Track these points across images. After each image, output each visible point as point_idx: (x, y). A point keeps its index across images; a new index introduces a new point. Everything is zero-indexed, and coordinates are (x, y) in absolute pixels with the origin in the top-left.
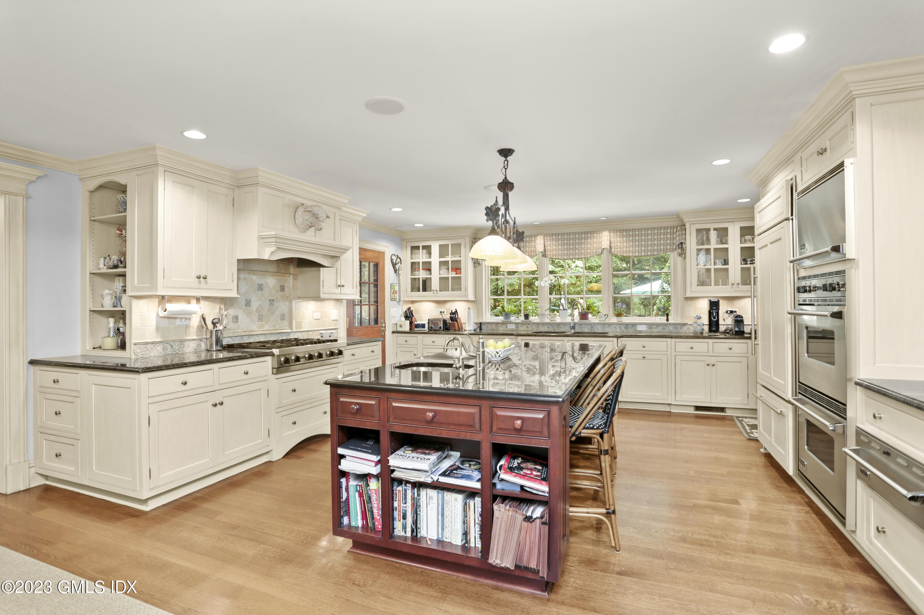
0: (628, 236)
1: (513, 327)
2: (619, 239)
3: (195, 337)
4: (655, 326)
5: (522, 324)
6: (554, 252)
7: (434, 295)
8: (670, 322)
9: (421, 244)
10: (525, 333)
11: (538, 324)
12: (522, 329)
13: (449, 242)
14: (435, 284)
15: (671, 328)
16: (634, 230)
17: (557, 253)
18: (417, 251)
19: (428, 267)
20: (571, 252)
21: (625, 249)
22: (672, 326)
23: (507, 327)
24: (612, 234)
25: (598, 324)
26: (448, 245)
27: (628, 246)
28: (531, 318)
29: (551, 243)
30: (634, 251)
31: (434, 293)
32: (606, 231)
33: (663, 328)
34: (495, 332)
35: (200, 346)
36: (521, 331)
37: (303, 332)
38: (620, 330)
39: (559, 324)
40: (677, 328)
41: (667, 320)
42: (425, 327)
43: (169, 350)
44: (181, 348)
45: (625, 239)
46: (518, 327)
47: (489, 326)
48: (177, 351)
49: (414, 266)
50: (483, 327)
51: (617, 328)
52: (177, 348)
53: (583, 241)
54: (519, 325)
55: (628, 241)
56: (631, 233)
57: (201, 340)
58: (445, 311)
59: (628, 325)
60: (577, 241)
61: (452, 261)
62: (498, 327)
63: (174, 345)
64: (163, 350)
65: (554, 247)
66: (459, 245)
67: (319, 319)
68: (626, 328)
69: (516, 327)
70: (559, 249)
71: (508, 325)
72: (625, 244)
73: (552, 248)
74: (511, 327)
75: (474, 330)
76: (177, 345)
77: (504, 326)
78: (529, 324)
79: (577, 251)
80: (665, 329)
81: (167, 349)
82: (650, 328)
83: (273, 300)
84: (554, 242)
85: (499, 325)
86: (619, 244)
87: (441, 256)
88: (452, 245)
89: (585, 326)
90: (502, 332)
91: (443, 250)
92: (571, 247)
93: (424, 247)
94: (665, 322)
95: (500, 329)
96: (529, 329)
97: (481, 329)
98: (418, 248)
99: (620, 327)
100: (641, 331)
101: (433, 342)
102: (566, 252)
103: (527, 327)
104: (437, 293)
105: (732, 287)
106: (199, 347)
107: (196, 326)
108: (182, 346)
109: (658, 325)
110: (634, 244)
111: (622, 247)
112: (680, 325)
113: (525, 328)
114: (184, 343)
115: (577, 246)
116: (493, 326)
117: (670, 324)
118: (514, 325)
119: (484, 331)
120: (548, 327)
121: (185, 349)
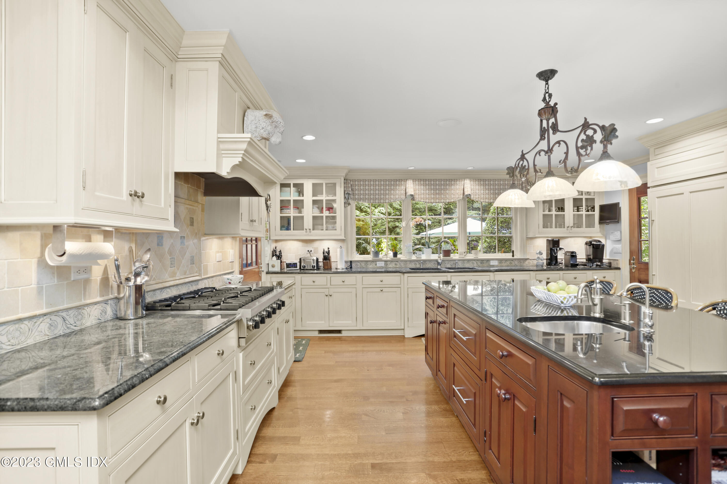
0: (485, 185)
1: (382, 264)
2: (477, 187)
3: (99, 299)
4: (504, 261)
5: (391, 261)
6: (422, 196)
7: (307, 234)
8: (515, 257)
9: (292, 182)
10: (394, 270)
11: (405, 261)
12: (391, 266)
13: (324, 182)
14: (308, 222)
15: (516, 262)
16: (489, 180)
17: (425, 197)
18: (287, 189)
19: (299, 205)
20: (437, 196)
21: (482, 196)
22: (517, 261)
23: (376, 264)
24: (472, 182)
25: (459, 260)
26: (322, 184)
27: (485, 193)
28: (399, 256)
29: (420, 187)
30: (490, 198)
31: (306, 232)
32: (467, 179)
33: (510, 263)
34: (364, 270)
35: (106, 313)
36: (390, 268)
37: (209, 278)
38: (477, 265)
39: (425, 261)
40: (521, 263)
41: (513, 256)
42: (297, 267)
43: (60, 326)
44: (78, 320)
45: (482, 187)
46: (387, 265)
47: (359, 264)
48: (72, 327)
49: (284, 205)
50: (353, 265)
51: (474, 264)
52: (72, 322)
53: (448, 187)
54: (389, 263)
55: (485, 189)
56: (487, 183)
57: (106, 302)
58: (313, 250)
59: (483, 260)
60: (443, 187)
61: (326, 200)
62: (368, 264)
63: (67, 317)
64: (50, 328)
65: (422, 192)
66: (335, 184)
67: (220, 261)
68: (481, 263)
69: (385, 264)
70: (426, 194)
71: (378, 263)
72: (482, 192)
73: (420, 192)
74: (380, 264)
75: (346, 268)
76: (72, 315)
77: (374, 264)
78: (397, 261)
79: (442, 196)
80: (512, 263)
81: (56, 327)
82: (500, 263)
83: (184, 237)
84: (422, 187)
85: (369, 263)
86: (477, 192)
87: (314, 195)
88: (326, 184)
89: (448, 262)
90: (371, 270)
91: (316, 189)
92: (437, 192)
93: (295, 185)
94: (511, 257)
95: (370, 267)
96: (397, 266)
97: (351, 268)
98: (288, 185)
99: (477, 263)
100: (493, 266)
101: (314, 282)
102: (432, 196)
103: (396, 264)
104: (310, 232)
105: (567, 230)
106: (103, 314)
107: (99, 279)
108: (80, 317)
109: (506, 260)
110: (489, 192)
111: (480, 194)
112: (523, 260)
113: (394, 265)
114: (84, 311)
115: (443, 192)
116: (363, 264)
117: (516, 259)
118: (383, 263)
119: (354, 270)
120: (415, 264)
121: (84, 321)
